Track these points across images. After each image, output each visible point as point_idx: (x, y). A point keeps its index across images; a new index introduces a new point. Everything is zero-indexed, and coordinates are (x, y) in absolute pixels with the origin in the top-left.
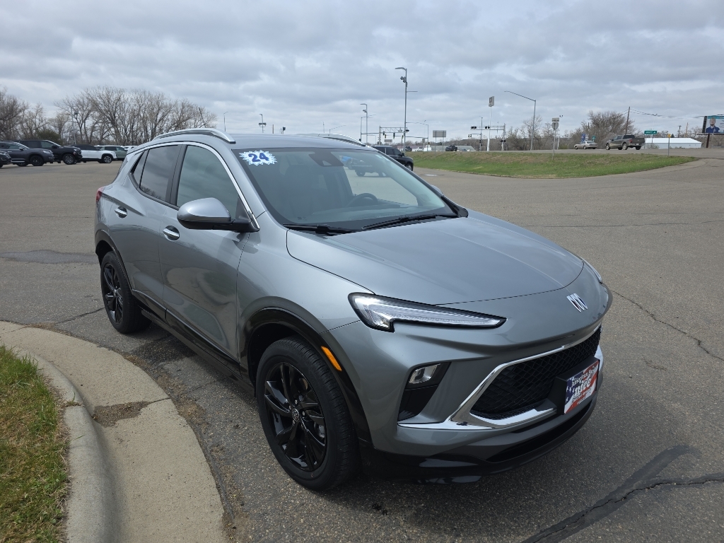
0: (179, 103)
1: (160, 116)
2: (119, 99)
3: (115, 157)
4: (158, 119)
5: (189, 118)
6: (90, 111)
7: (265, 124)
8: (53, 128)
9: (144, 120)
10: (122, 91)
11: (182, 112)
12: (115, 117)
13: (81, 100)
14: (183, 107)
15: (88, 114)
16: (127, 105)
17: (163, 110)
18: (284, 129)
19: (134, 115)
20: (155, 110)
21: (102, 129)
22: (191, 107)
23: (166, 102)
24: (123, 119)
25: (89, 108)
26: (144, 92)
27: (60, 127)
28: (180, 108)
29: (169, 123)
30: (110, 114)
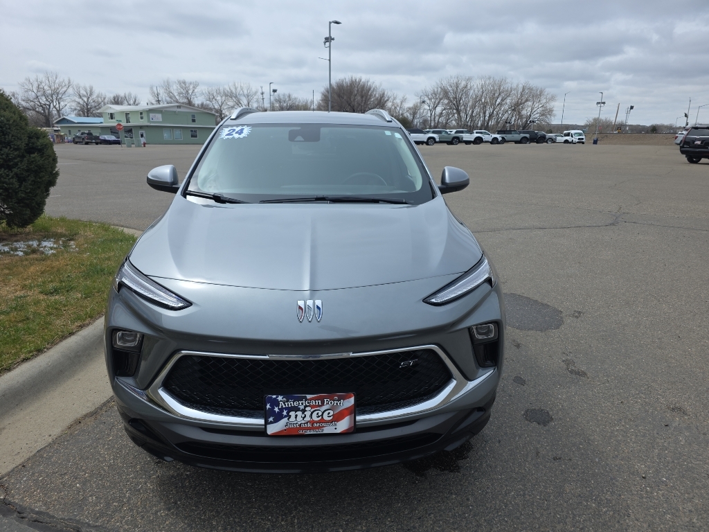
0: (521, 86)
1: (499, 101)
2: (466, 87)
3: (437, 140)
4: (497, 103)
5: (527, 100)
6: (441, 99)
7: (604, 103)
8: (409, 115)
9: (484, 106)
10: (469, 79)
11: (522, 95)
12: (460, 103)
13: (436, 90)
14: (523, 90)
15: (439, 102)
16: (472, 91)
17: (503, 95)
18: (632, 108)
19: (477, 100)
20: (496, 95)
21: (448, 114)
22: (530, 89)
23: (507, 86)
24: (466, 106)
25: (441, 96)
26: (489, 78)
27: (414, 114)
28: (520, 90)
29: (506, 107)
30: (457, 102)
